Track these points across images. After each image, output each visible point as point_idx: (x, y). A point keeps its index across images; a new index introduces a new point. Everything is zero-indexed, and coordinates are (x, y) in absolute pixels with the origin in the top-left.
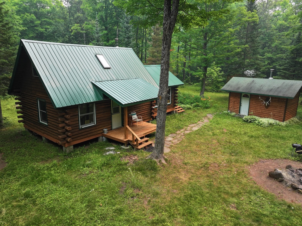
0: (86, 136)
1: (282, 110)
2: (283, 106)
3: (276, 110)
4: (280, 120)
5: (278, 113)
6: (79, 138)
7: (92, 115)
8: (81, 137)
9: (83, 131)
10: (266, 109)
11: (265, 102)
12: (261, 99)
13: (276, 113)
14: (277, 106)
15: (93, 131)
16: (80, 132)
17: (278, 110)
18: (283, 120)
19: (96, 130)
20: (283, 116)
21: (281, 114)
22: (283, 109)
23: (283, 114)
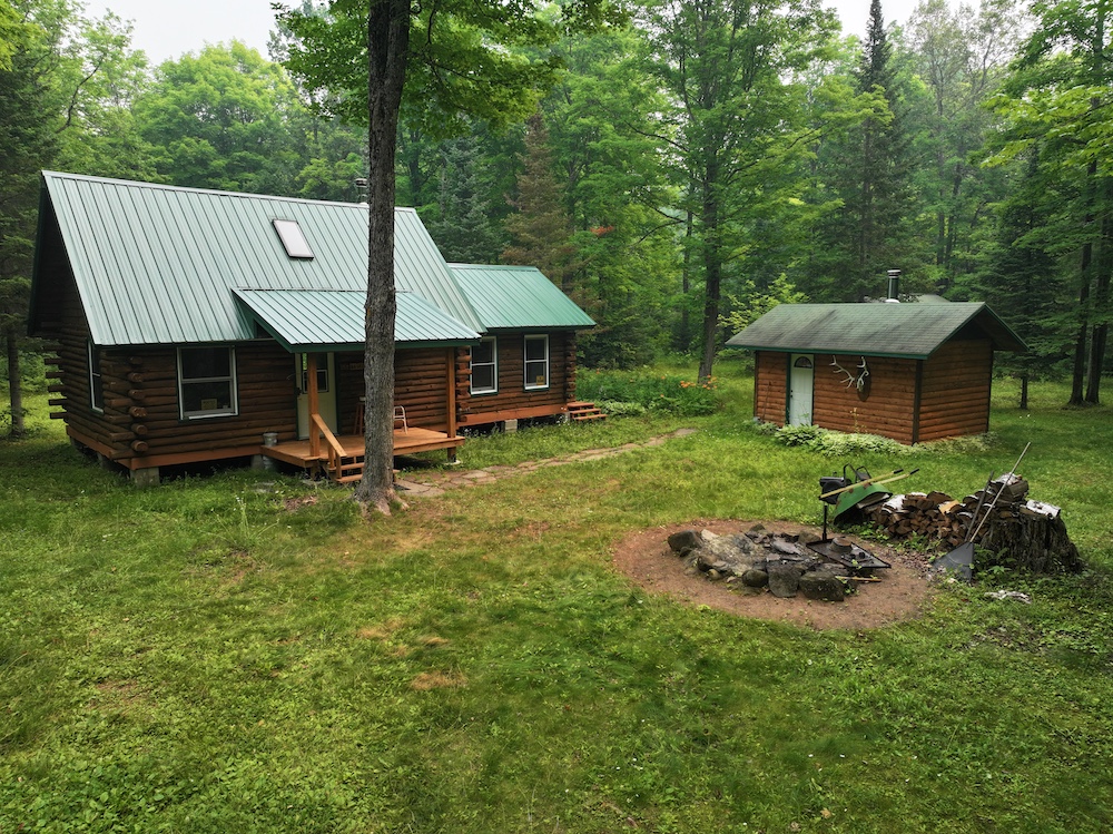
0: (202, 445)
1: (907, 402)
2: (908, 389)
3: (890, 404)
4: (902, 441)
5: (896, 415)
6: (176, 448)
7: (227, 384)
8: (186, 447)
9: (191, 429)
10: (861, 402)
11: (853, 379)
12: (842, 369)
13: (889, 414)
14: (893, 390)
15: (230, 434)
16: (181, 430)
17: (896, 404)
18: (911, 438)
19: (236, 433)
20: (912, 423)
21: (905, 416)
22: (909, 399)
23: (912, 417)
